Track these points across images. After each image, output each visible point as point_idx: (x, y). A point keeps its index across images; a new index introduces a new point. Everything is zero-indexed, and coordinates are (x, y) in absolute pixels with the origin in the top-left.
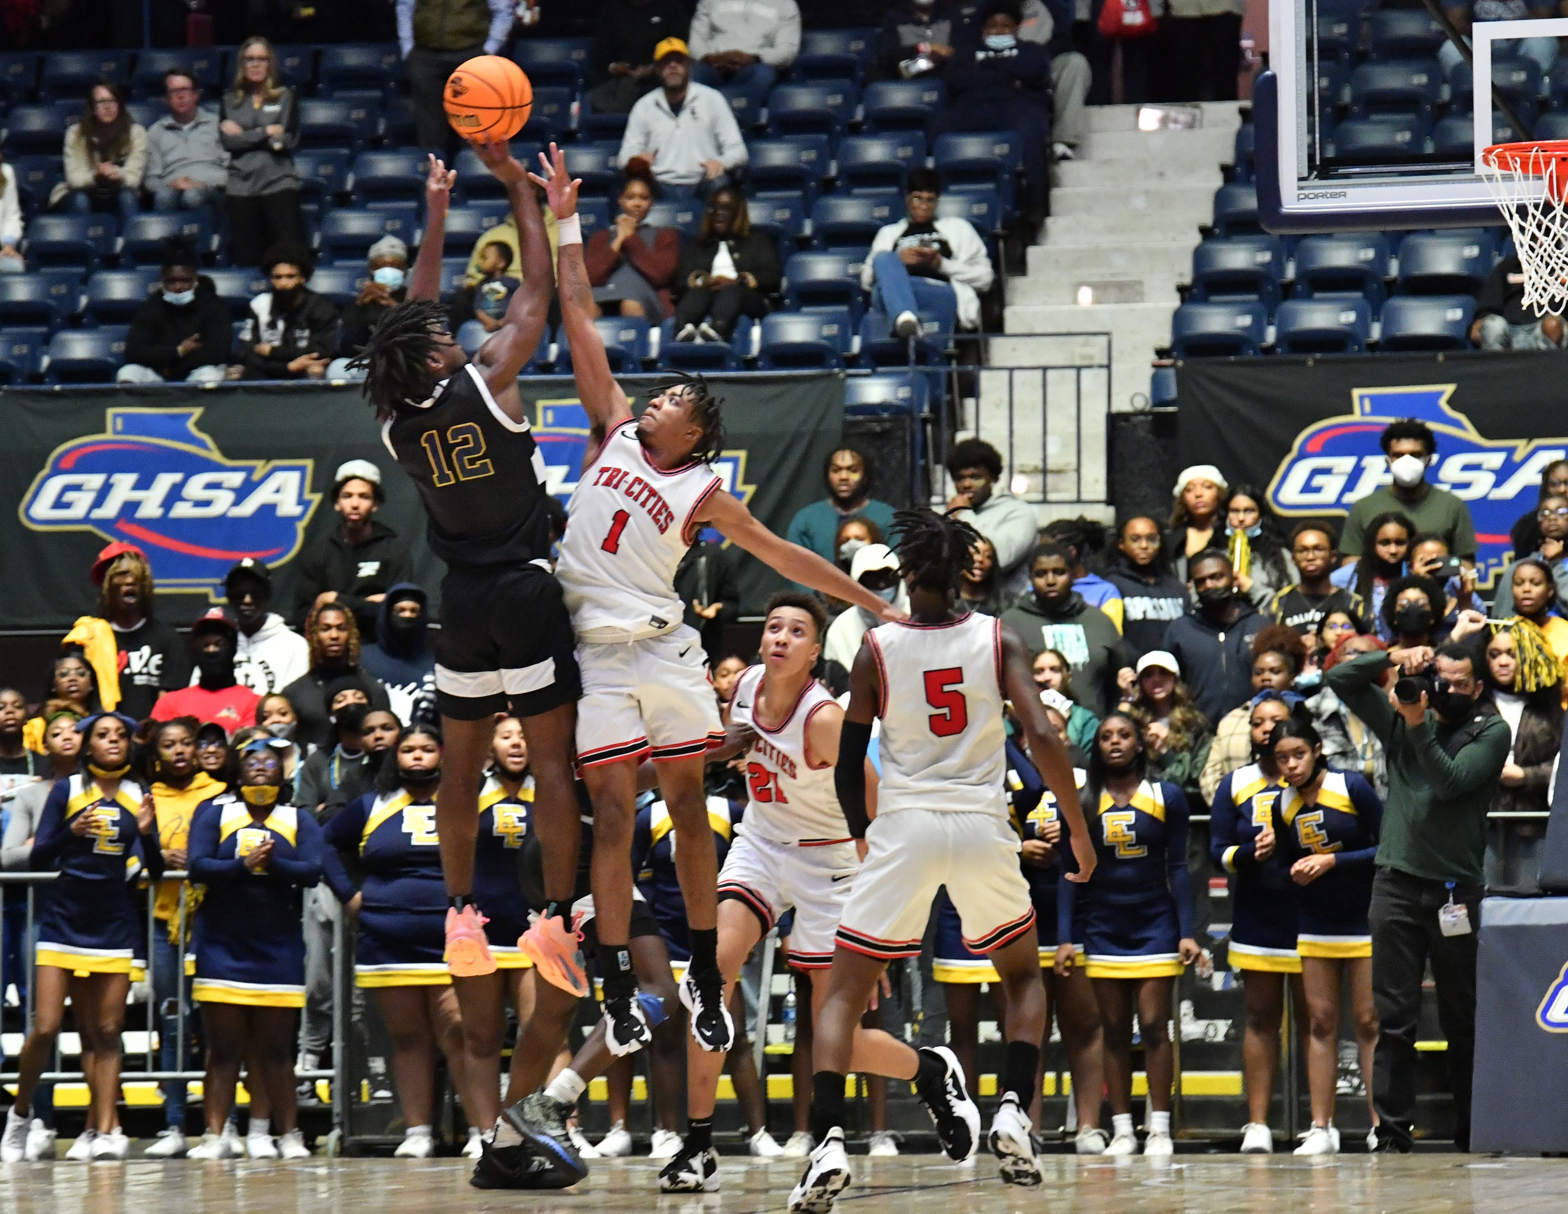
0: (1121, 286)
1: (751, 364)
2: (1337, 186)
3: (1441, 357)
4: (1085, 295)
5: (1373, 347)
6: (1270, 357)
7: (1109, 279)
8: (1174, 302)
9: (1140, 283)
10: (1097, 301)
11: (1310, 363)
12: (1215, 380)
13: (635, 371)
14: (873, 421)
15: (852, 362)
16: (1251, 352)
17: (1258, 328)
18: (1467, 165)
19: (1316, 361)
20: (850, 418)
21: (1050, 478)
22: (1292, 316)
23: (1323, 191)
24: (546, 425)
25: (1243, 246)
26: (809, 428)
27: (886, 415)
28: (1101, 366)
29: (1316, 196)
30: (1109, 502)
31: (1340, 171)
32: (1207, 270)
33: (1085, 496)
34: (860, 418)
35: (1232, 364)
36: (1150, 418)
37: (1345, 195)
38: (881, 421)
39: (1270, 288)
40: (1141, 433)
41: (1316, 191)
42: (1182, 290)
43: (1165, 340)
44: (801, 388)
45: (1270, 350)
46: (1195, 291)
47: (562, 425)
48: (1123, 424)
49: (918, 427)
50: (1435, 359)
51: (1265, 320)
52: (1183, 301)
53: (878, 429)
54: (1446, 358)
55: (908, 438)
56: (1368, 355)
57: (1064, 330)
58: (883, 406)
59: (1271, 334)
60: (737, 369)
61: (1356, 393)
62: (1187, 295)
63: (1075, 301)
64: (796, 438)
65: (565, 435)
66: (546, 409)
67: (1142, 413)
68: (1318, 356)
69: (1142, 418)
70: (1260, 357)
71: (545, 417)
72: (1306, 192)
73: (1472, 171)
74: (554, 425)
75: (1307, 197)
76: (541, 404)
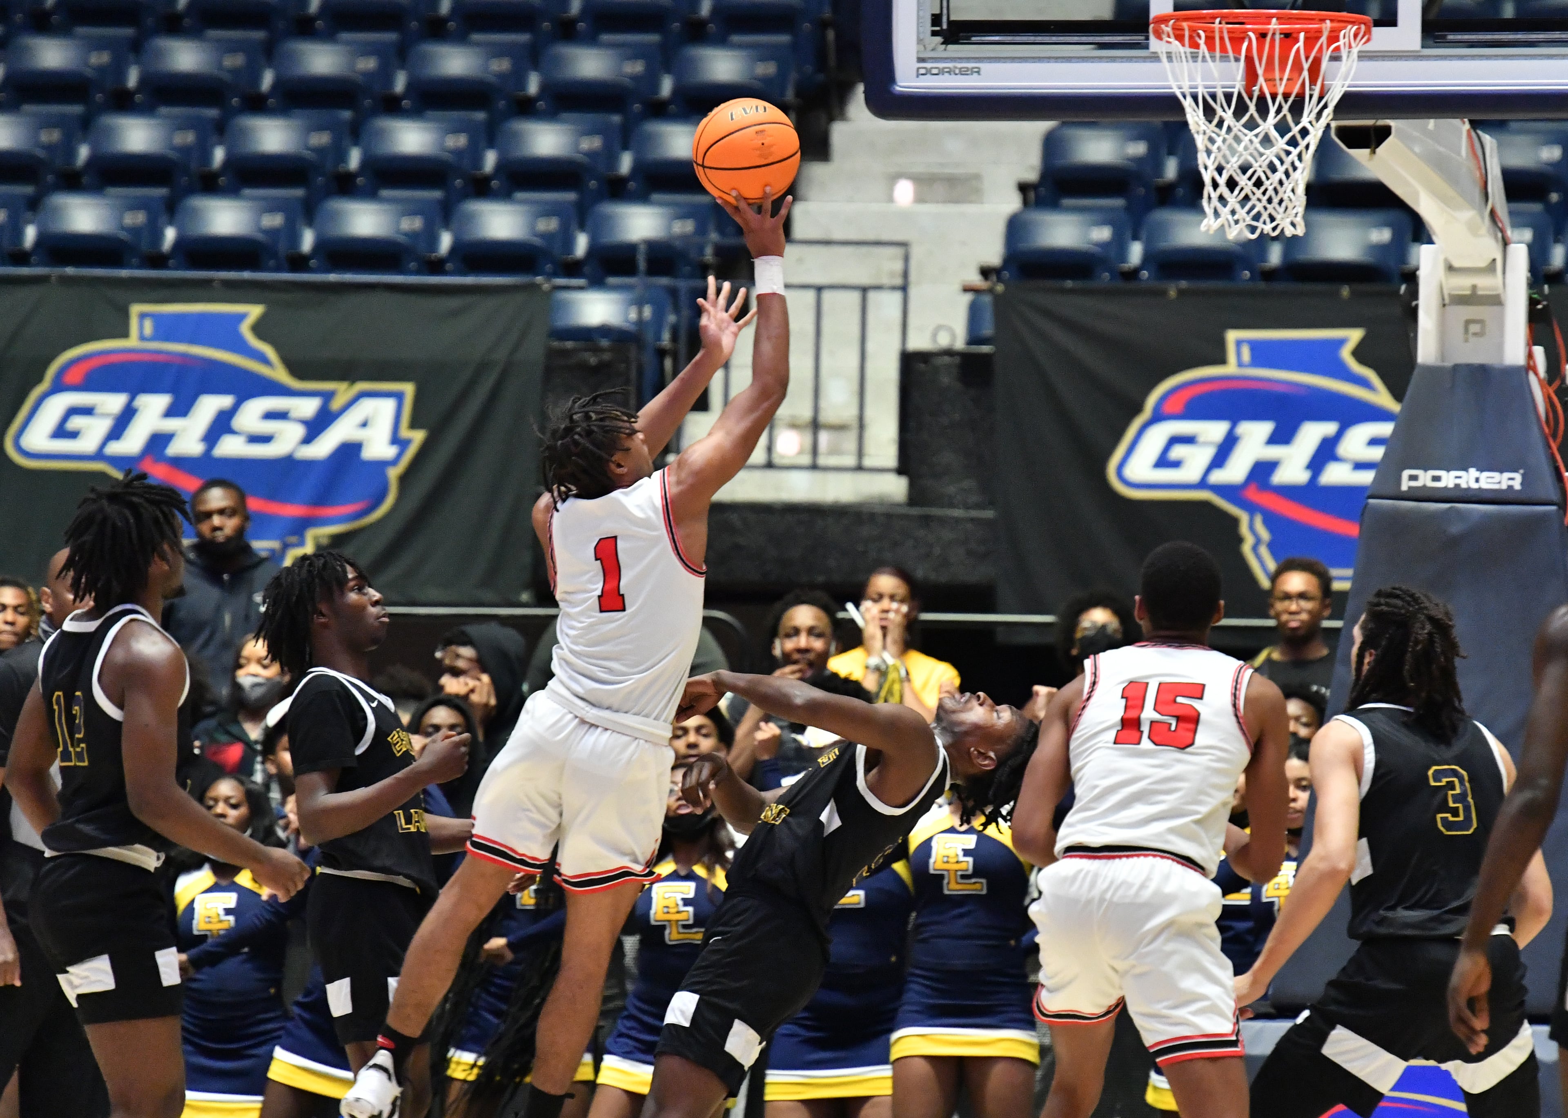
0: (951, 181)
1: (436, 266)
2: (968, 59)
3: (1345, 291)
4: (904, 191)
5: (1270, 275)
6: (1131, 285)
7: (936, 170)
8: (1013, 203)
9: (977, 177)
10: (920, 199)
11: (1173, 293)
12: (1048, 314)
13: (278, 269)
14: (586, 350)
15: (572, 269)
16: (1107, 275)
17: (1119, 244)
18: (1138, 38)
19: (1181, 293)
20: (556, 344)
21: (824, 438)
22: (1163, 228)
23: (950, 65)
24: (142, 338)
25: (1109, 133)
26: (501, 355)
27: (605, 343)
28: (894, 288)
29: (941, 72)
30: (901, 470)
31: (973, 39)
32: (1060, 162)
33: (868, 462)
34: (569, 344)
35: (1072, 291)
36: (957, 360)
37: (978, 72)
38: (597, 350)
39: (1142, 191)
40: (945, 380)
41: (941, 65)
42: (1023, 188)
43: (994, 255)
44: (490, 303)
45: (1133, 274)
46: (1042, 190)
47: (167, 338)
48: (922, 366)
49: (648, 359)
50: (1337, 293)
51: (1129, 234)
52: (1026, 203)
53: (593, 360)
54: (1353, 293)
55: (633, 374)
56: (1262, 285)
57: (871, 236)
58: (604, 331)
59: (1136, 252)
60: (418, 272)
61: (1232, 336)
62: (1032, 195)
63: (890, 199)
64: (483, 367)
65: (168, 353)
66: (143, 316)
67: (949, 352)
68: (1184, 284)
69: (947, 359)
70: (1120, 284)
71: (141, 327)
72: (928, 65)
73: (1147, 47)
74: (154, 338)
75: (928, 72)
76: (136, 309)
